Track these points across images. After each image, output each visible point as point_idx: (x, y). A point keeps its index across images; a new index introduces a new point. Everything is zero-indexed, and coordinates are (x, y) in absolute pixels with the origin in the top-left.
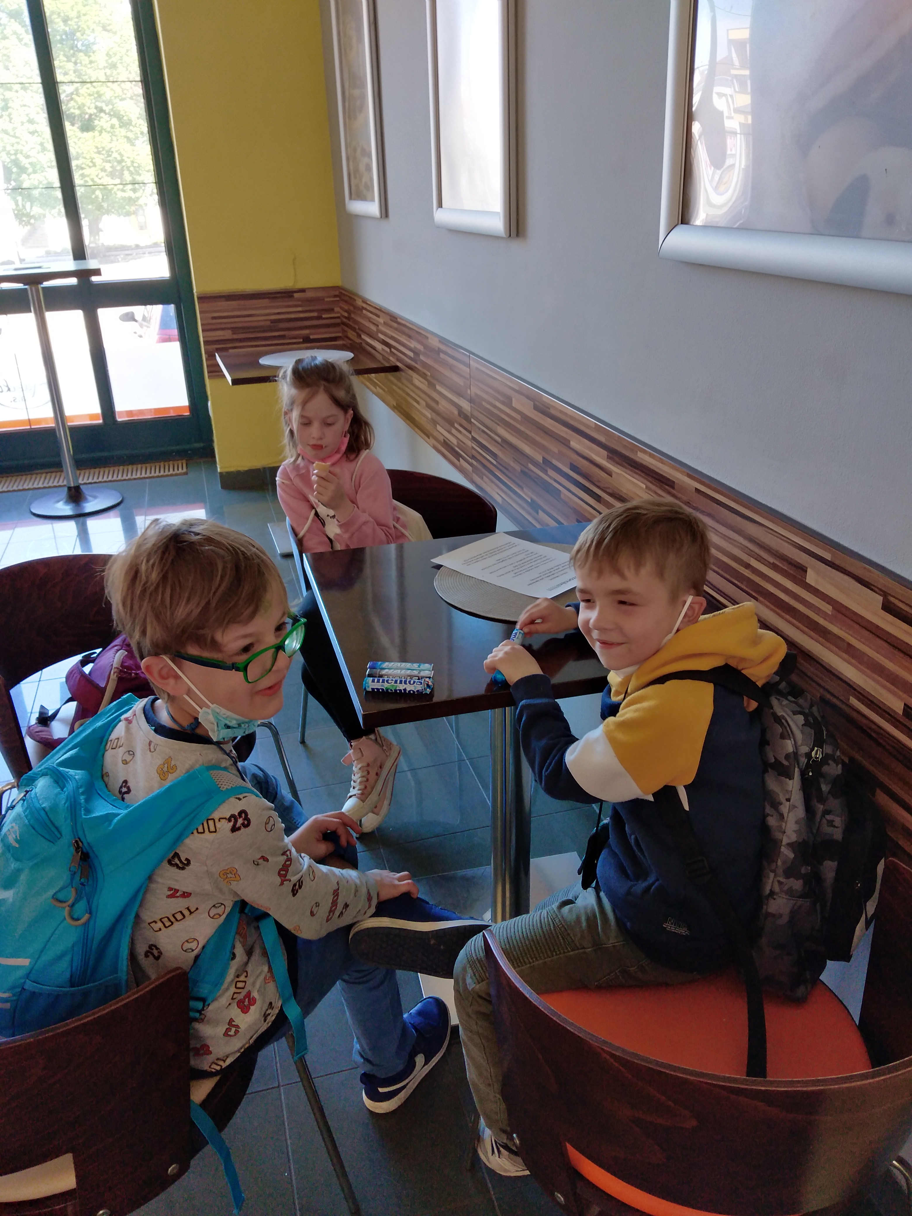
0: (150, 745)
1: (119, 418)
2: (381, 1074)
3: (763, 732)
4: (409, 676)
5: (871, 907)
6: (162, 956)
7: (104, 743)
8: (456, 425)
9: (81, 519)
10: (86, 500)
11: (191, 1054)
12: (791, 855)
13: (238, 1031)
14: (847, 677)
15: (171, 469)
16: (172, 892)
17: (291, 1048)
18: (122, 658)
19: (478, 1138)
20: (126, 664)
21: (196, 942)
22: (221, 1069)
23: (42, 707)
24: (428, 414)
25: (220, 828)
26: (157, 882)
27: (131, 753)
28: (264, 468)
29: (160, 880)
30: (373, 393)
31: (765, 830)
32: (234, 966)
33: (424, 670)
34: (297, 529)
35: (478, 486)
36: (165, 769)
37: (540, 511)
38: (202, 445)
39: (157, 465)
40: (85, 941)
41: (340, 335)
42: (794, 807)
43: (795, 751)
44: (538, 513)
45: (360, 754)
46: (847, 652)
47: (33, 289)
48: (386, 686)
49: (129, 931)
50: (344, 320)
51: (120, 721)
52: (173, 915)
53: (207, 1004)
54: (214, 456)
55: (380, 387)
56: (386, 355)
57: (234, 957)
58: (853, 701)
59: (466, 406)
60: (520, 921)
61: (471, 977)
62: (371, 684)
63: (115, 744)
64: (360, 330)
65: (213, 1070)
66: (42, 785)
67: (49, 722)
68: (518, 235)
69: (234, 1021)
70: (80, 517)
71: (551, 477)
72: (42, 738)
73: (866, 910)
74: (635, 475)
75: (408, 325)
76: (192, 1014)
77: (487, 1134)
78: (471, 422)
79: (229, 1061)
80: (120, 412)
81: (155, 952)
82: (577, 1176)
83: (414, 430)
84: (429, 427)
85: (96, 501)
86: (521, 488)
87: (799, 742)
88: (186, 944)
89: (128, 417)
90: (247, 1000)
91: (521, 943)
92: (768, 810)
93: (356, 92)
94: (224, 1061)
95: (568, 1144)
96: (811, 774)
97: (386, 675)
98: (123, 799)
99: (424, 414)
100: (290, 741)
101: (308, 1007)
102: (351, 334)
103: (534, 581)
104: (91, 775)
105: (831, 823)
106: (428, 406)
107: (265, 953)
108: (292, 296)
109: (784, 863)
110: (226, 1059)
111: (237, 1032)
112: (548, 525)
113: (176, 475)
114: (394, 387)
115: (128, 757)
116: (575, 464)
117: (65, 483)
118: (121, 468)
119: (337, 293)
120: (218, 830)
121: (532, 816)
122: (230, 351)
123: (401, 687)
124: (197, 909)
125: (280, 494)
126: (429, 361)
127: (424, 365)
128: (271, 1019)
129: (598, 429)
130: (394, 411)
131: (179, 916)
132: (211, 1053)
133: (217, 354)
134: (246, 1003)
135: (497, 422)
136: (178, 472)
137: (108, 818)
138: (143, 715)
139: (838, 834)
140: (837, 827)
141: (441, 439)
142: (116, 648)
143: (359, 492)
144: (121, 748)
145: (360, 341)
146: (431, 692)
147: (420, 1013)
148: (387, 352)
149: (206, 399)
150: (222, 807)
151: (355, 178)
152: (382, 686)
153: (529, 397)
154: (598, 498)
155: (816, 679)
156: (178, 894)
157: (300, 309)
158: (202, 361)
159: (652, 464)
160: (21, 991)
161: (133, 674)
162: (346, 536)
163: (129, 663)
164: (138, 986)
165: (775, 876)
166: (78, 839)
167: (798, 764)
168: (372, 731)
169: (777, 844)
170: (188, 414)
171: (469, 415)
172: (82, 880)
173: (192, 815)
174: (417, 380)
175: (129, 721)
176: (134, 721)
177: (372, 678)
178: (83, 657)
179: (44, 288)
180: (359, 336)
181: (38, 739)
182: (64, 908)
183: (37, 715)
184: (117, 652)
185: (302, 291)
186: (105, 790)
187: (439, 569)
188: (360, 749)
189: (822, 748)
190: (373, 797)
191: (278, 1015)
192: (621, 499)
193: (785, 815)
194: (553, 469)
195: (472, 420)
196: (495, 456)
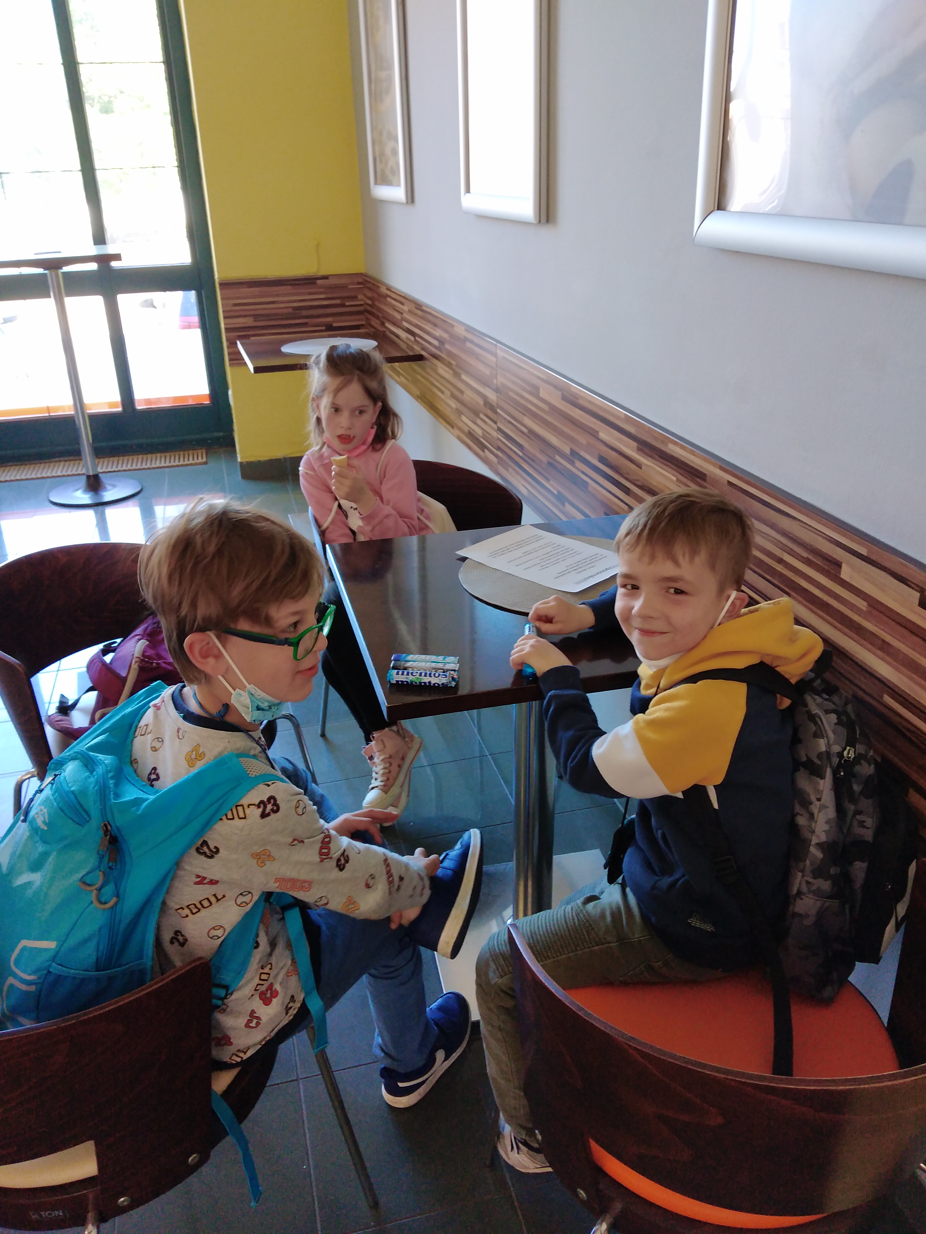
0: (178, 732)
1: (139, 406)
2: (401, 1070)
3: (796, 730)
4: (434, 668)
5: (901, 909)
6: (187, 943)
7: (133, 729)
8: (482, 416)
9: (100, 508)
10: (105, 489)
11: (213, 1044)
12: (819, 855)
13: (260, 1024)
14: (881, 675)
15: (191, 458)
16: (200, 879)
17: (312, 1041)
18: (143, 647)
19: (499, 1134)
20: (147, 654)
21: (222, 930)
22: (242, 1061)
23: (62, 696)
24: (453, 404)
25: (249, 815)
26: (184, 870)
27: (160, 740)
28: (285, 459)
29: (187, 867)
30: (397, 382)
31: (793, 829)
32: (258, 955)
33: (449, 663)
34: (320, 520)
35: (502, 478)
36: (193, 756)
37: (567, 504)
38: (221, 434)
39: (177, 453)
40: (112, 926)
41: (363, 323)
42: (826, 807)
43: (828, 750)
44: (564, 505)
45: (382, 746)
46: (881, 649)
47: (53, 273)
48: (410, 679)
49: (156, 916)
50: (369, 308)
51: (149, 707)
52: (200, 902)
53: (230, 991)
54: (233, 445)
55: (403, 376)
56: (410, 344)
57: (257, 945)
58: (887, 699)
59: (492, 396)
60: (544, 915)
61: (494, 972)
62: (395, 676)
63: (144, 730)
64: (385, 318)
65: (234, 1062)
66: (71, 770)
67: (69, 711)
68: (547, 221)
69: (255, 1013)
70: (99, 505)
71: (578, 469)
72: (62, 727)
73: (896, 911)
74: (666, 467)
75: (433, 313)
76: (215, 1001)
77: (507, 1130)
78: (496, 413)
79: (249, 1054)
80: (139, 400)
81: (181, 938)
82: (599, 1172)
83: (437, 419)
84: (453, 417)
85: (115, 490)
86: (548, 480)
87: (831, 742)
88: (213, 931)
89: (146, 405)
90: (269, 992)
91: (545, 937)
92: (798, 808)
93: (383, 74)
94: (245, 1053)
95: (591, 1141)
96: (842, 774)
97: (410, 668)
98: (152, 786)
99: (449, 404)
100: (311, 733)
101: (330, 1001)
102: (375, 322)
103: (562, 574)
104: (120, 759)
105: (862, 824)
106: (453, 396)
107: (289, 945)
108: (315, 283)
109: (812, 864)
110: (247, 1051)
111: (258, 1024)
112: (574, 518)
113: (196, 464)
114: (419, 377)
115: (157, 745)
116: (602, 455)
117: (84, 471)
118: (140, 457)
119: (360, 280)
120: (247, 815)
121: (556, 813)
122: (252, 338)
123: (426, 680)
124: (224, 896)
125: (303, 484)
126: (454, 350)
127: (450, 354)
128: (293, 1012)
129: (627, 419)
130: (418, 402)
131: (206, 903)
132: (231, 1044)
133: (238, 342)
134: (268, 995)
135: (524, 412)
136: (198, 461)
137: (137, 802)
138: (172, 702)
139: (868, 834)
140: (868, 828)
141: (466, 429)
142: (137, 637)
143: (384, 482)
144: (150, 735)
145: (383, 329)
146: (456, 685)
147: (440, 1008)
148: (411, 341)
149: (226, 388)
150: (250, 793)
151: (381, 162)
152: (407, 678)
153: (557, 386)
154: (627, 491)
155: (848, 676)
156: (205, 882)
157: (323, 296)
158: (222, 349)
159: (683, 456)
160: (46, 974)
161: (154, 664)
162: (368, 528)
163: (150, 652)
164: (162, 974)
165: (803, 877)
166: (107, 823)
167: (830, 764)
168: (395, 723)
169: (806, 843)
170: (208, 402)
171: (495, 404)
172: (110, 864)
173: (221, 801)
174: (442, 370)
175: (157, 708)
176: (163, 708)
177: (396, 671)
178: (104, 646)
179: (64, 273)
180: (383, 324)
181: (59, 728)
182: (92, 891)
183: (57, 705)
184: (138, 642)
185: (326, 277)
186: (134, 775)
187: (464, 561)
188: (382, 740)
189: (854, 748)
190: (395, 790)
191: (300, 1009)
192: (652, 492)
193: (816, 815)
194: (580, 461)
195: (498, 411)
196: (520, 447)
